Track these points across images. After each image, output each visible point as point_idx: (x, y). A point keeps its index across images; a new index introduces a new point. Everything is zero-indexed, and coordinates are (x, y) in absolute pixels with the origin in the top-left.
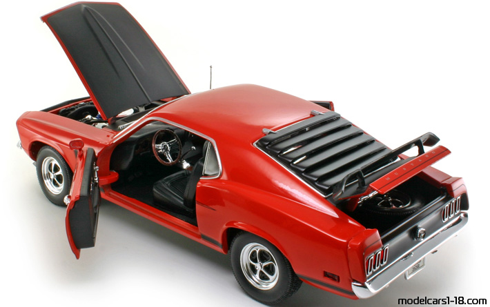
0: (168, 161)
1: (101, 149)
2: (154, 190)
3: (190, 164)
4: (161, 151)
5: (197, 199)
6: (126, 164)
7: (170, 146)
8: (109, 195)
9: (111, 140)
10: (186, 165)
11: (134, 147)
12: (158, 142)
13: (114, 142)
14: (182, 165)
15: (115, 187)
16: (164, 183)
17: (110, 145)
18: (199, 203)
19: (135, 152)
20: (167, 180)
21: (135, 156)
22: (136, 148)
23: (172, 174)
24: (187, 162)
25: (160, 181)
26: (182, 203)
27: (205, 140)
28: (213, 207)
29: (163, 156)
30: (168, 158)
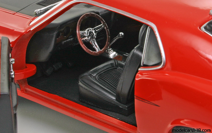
0: (95, 50)
1: (16, 38)
2: (80, 83)
3: (117, 52)
4: (86, 38)
5: (136, 93)
6: (44, 55)
7: (95, 32)
8: (26, 92)
9: (28, 26)
10: (112, 54)
11: (55, 34)
12: (82, 28)
13: (32, 29)
14: (108, 54)
15: (31, 81)
16: (91, 75)
17: (26, 32)
18: (139, 98)
19: (56, 40)
20: (94, 72)
21: (56, 45)
22: (58, 36)
23: (100, 64)
24: (114, 51)
25: (86, 74)
26: (114, 98)
27: (141, 24)
28: (156, 102)
29: (88, 45)
30: (94, 47)
